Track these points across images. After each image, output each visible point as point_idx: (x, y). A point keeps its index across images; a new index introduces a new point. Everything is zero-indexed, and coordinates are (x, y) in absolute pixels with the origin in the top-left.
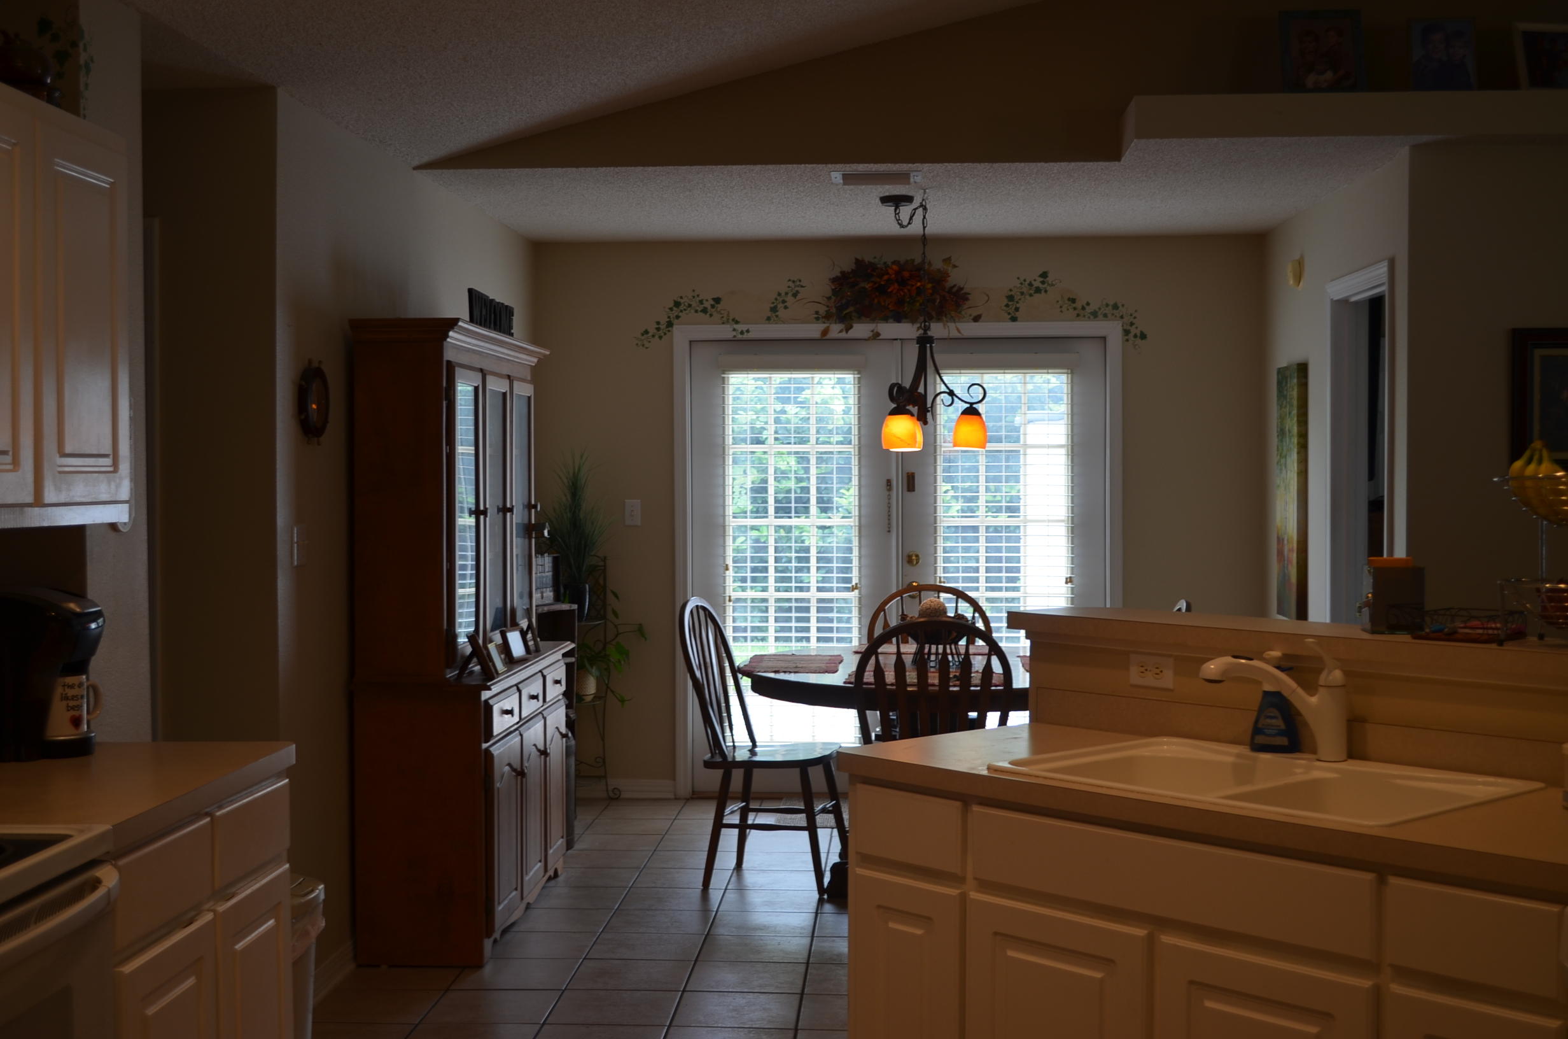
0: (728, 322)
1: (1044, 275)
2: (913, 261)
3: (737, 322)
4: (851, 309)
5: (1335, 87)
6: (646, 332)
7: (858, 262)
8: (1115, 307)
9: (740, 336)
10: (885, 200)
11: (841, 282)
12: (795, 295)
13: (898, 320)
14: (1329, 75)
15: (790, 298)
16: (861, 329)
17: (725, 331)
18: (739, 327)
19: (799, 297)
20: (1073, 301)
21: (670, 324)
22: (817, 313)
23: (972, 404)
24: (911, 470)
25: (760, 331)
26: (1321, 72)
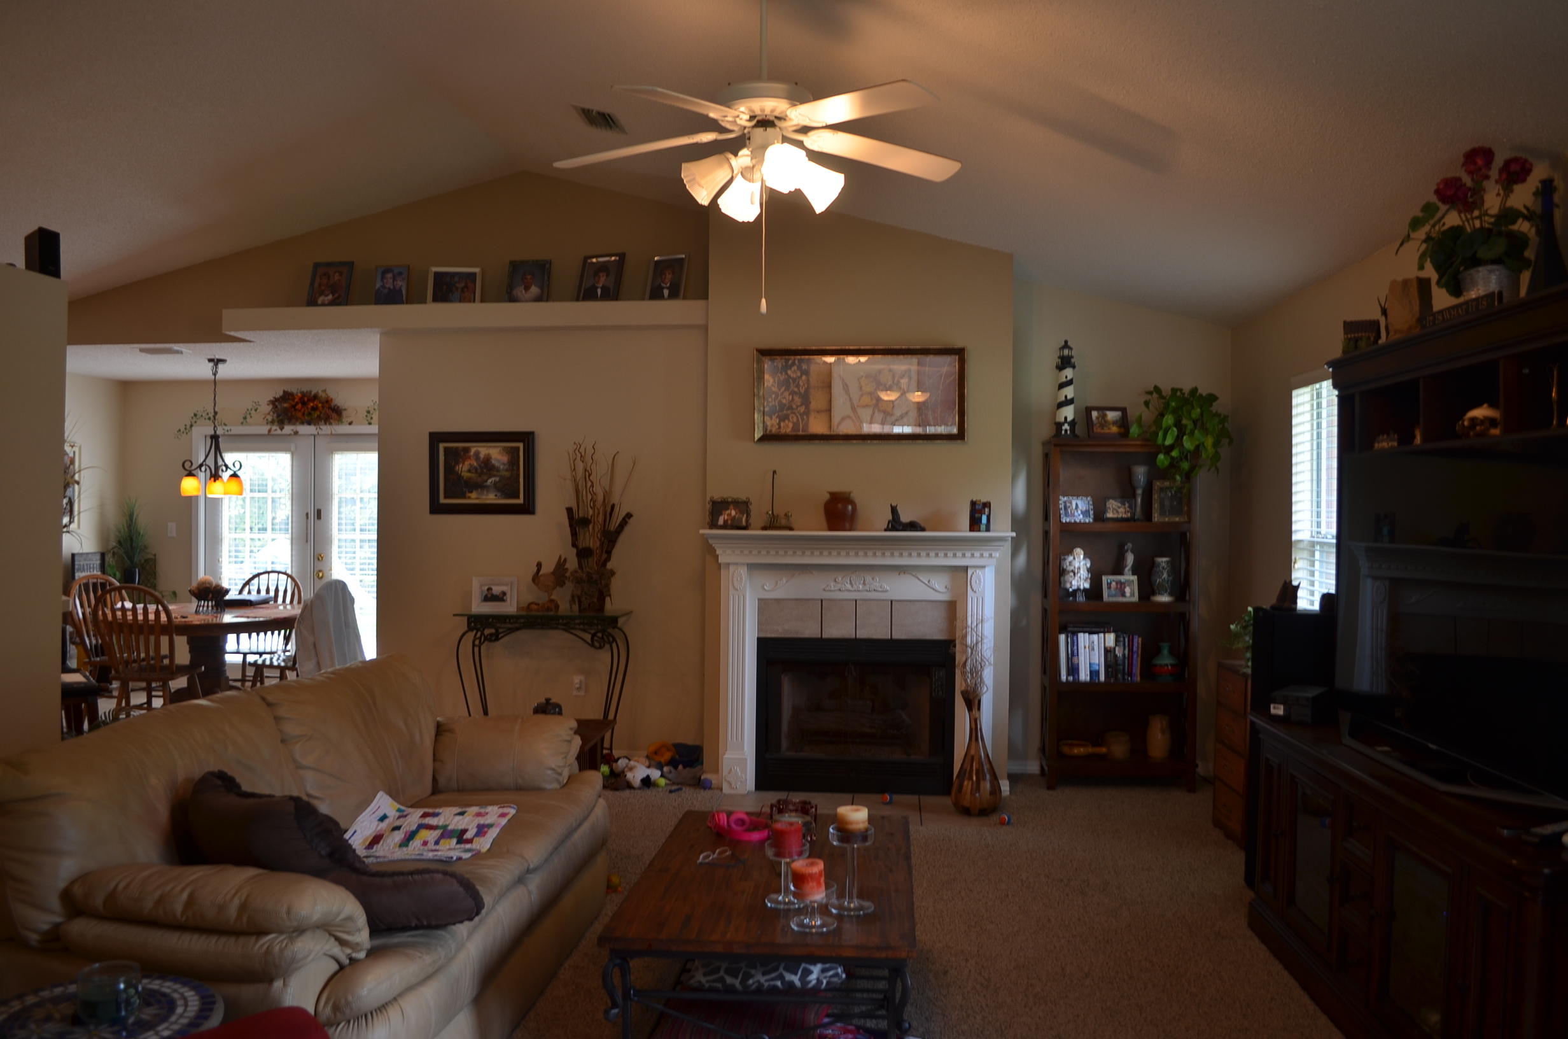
0: (221, 425)
3: (225, 425)
4: (282, 418)
5: (332, 303)
6: (180, 430)
9: (226, 433)
10: (210, 360)
11: (274, 402)
13: (309, 424)
14: (330, 297)
15: (253, 412)
16: (288, 429)
18: (226, 428)
19: (258, 411)
21: (191, 426)
22: (266, 420)
23: (235, 472)
24: (319, 508)
25: (240, 430)
26: (327, 296)
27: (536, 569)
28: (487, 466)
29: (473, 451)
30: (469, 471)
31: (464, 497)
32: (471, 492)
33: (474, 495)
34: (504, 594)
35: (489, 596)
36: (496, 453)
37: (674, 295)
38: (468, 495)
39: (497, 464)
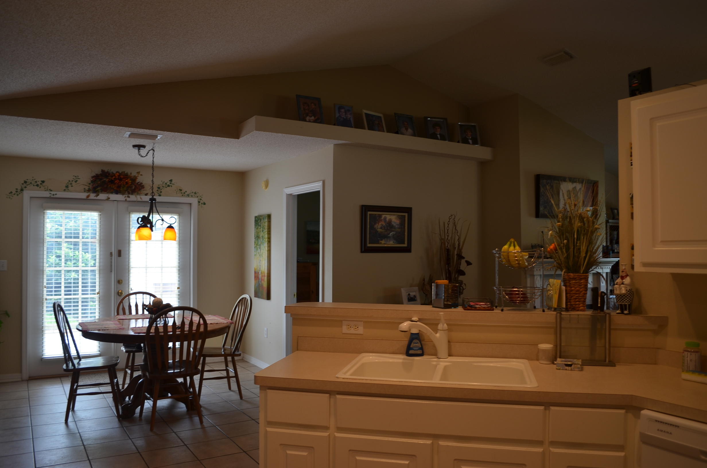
0: (47, 190)
1: (171, 181)
2: (124, 172)
3: (51, 191)
4: (99, 188)
5: (315, 121)
6: (11, 192)
7: (102, 171)
8: (195, 193)
9: (52, 196)
10: (134, 146)
13: (117, 193)
14: (313, 118)
15: (74, 183)
16: (102, 196)
17: (47, 194)
18: (52, 193)
19: (77, 182)
20: (181, 190)
21: (22, 190)
22: (85, 189)
23: (171, 224)
24: (120, 249)
25: (61, 194)
26: (311, 117)
28: (389, 225)
29: (383, 216)
30: (381, 228)
31: (378, 243)
32: (382, 240)
33: (383, 242)
34: (415, 296)
36: (393, 218)
38: (381, 242)
39: (394, 225)
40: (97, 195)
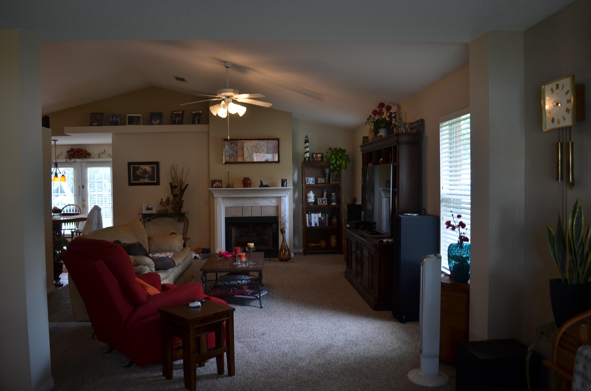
1: (105, 150)
2: (80, 148)
4: (71, 157)
5: (98, 125)
7: (71, 148)
10: (53, 140)
11: (68, 152)
12: (62, 154)
13: (79, 158)
14: (97, 123)
16: (73, 160)
19: (62, 155)
20: (110, 155)
22: (65, 157)
23: (63, 174)
24: (83, 185)
26: (96, 123)
27: (161, 201)
28: (145, 172)
29: (141, 167)
30: (140, 173)
31: (139, 181)
32: (141, 179)
33: (142, 180)
34: (152, 208)
35: (148, 208)
36: (148, 168)
37: (199, 123)
38: (140, 180)
39: (148, 171)
40: (70, 160)
